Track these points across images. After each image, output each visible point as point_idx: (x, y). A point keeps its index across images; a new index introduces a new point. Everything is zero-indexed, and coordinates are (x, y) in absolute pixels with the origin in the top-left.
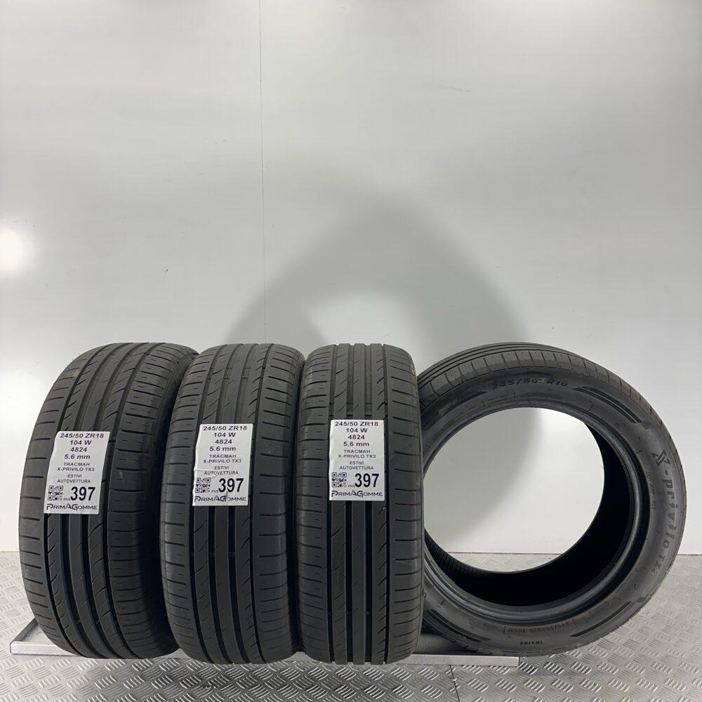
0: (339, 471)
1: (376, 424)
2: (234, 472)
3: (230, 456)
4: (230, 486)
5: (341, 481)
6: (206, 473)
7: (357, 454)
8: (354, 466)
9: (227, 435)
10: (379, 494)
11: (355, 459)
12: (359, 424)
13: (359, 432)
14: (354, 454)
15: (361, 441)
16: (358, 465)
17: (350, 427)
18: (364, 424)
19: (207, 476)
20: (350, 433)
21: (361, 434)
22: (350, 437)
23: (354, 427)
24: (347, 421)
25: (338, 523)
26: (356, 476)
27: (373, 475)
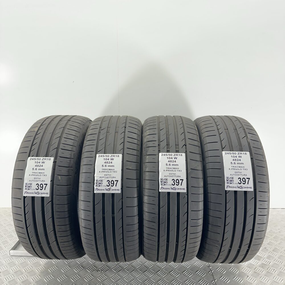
0: (164, 178)
1: (181, 155)
2: (113, 177)
3: (112, 169)
4: (112, 184)
5: (165, 182)
6: (100, 177)
7: (173, 170)
8: (171, 175)
9: (110, 159)
10: (184, 189)
11: (172, 172)
12: (173, 155)
13: (173, 159)
14: (171, 170)
15: (174, 163)
16: (173, 175)
17: (168, 157)
18: (175, 155)
19: (101, 179)
20: (169, 160)
21: (174, 160)
22: (169, 161)
23: (171, 157)
24: (168, 154)
25: (164, 202)
26: (172, 180)
27: (181, 180)
